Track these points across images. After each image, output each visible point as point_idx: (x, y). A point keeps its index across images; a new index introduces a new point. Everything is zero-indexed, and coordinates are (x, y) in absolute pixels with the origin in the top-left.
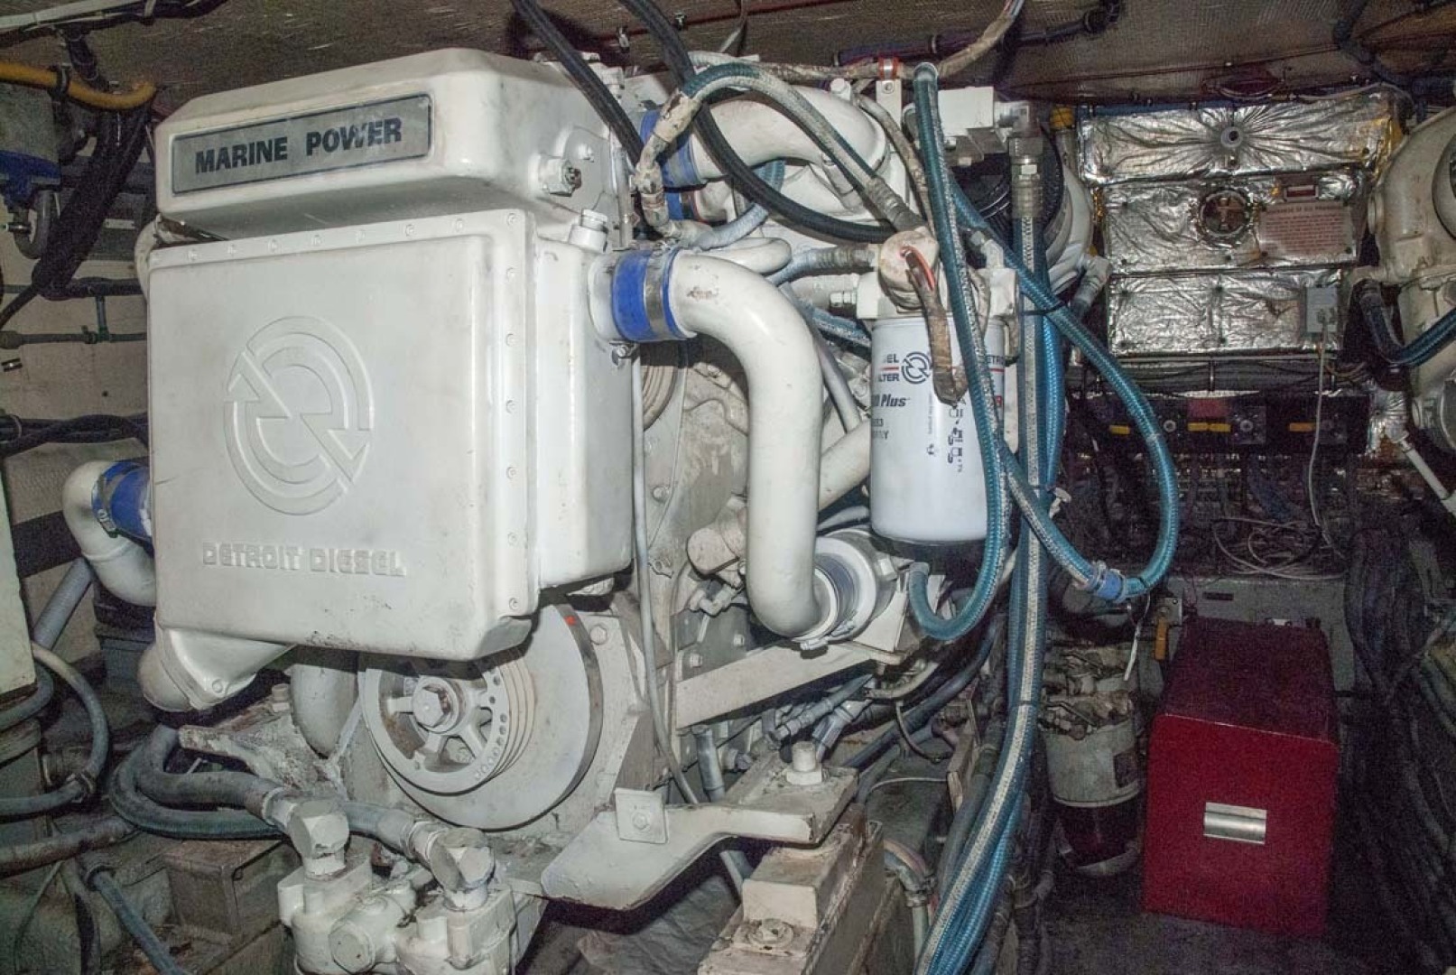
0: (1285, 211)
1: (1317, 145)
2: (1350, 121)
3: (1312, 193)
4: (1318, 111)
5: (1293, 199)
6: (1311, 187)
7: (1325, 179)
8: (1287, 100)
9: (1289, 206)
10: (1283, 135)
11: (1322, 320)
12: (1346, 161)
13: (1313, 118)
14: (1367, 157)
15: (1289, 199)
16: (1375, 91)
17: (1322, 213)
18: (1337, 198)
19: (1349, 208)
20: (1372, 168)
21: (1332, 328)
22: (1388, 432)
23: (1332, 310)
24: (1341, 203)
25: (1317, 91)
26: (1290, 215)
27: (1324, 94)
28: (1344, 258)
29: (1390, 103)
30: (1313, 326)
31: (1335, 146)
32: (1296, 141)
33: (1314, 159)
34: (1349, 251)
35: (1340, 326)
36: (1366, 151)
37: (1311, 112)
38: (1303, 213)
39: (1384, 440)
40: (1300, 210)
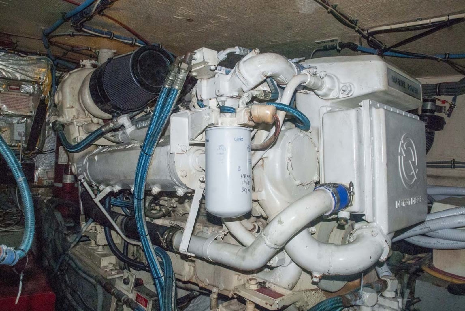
0: (9, 94)
1: (24, 72)
2: (35, 67)
3: (18, 89)
4: (25, 60)
5: (11, 90)
6: (18, 87)
7: (23, 86)
8: (14, 53)
9: (9, 93)
10: (11, 66)
11: (20, 134)
12: (34, 80)
13: (22, 63)
14: (40, 80)
15: (10, 90)
16: (43, 59)
17: (22, 97)
18: (27, 93)
19: (31, 97)
20: (42, 85)
21: (24, 139)
22: (41, 176)
23: (24, 132)
24: (28, 95)
25: (26, 53)
26: (10, 96)
27: (27, 55)
28: (29, 114)
29: (48, 64)
30: (17, 137)
31: (31, 75)
32: (17, 69)
33: (23, 77)
34: (31, 112)
35: (26, 138)
36: (40, 78)
37: (22, 60)
38: (15, 96)
39: (39, 178)
40: (13, 95)
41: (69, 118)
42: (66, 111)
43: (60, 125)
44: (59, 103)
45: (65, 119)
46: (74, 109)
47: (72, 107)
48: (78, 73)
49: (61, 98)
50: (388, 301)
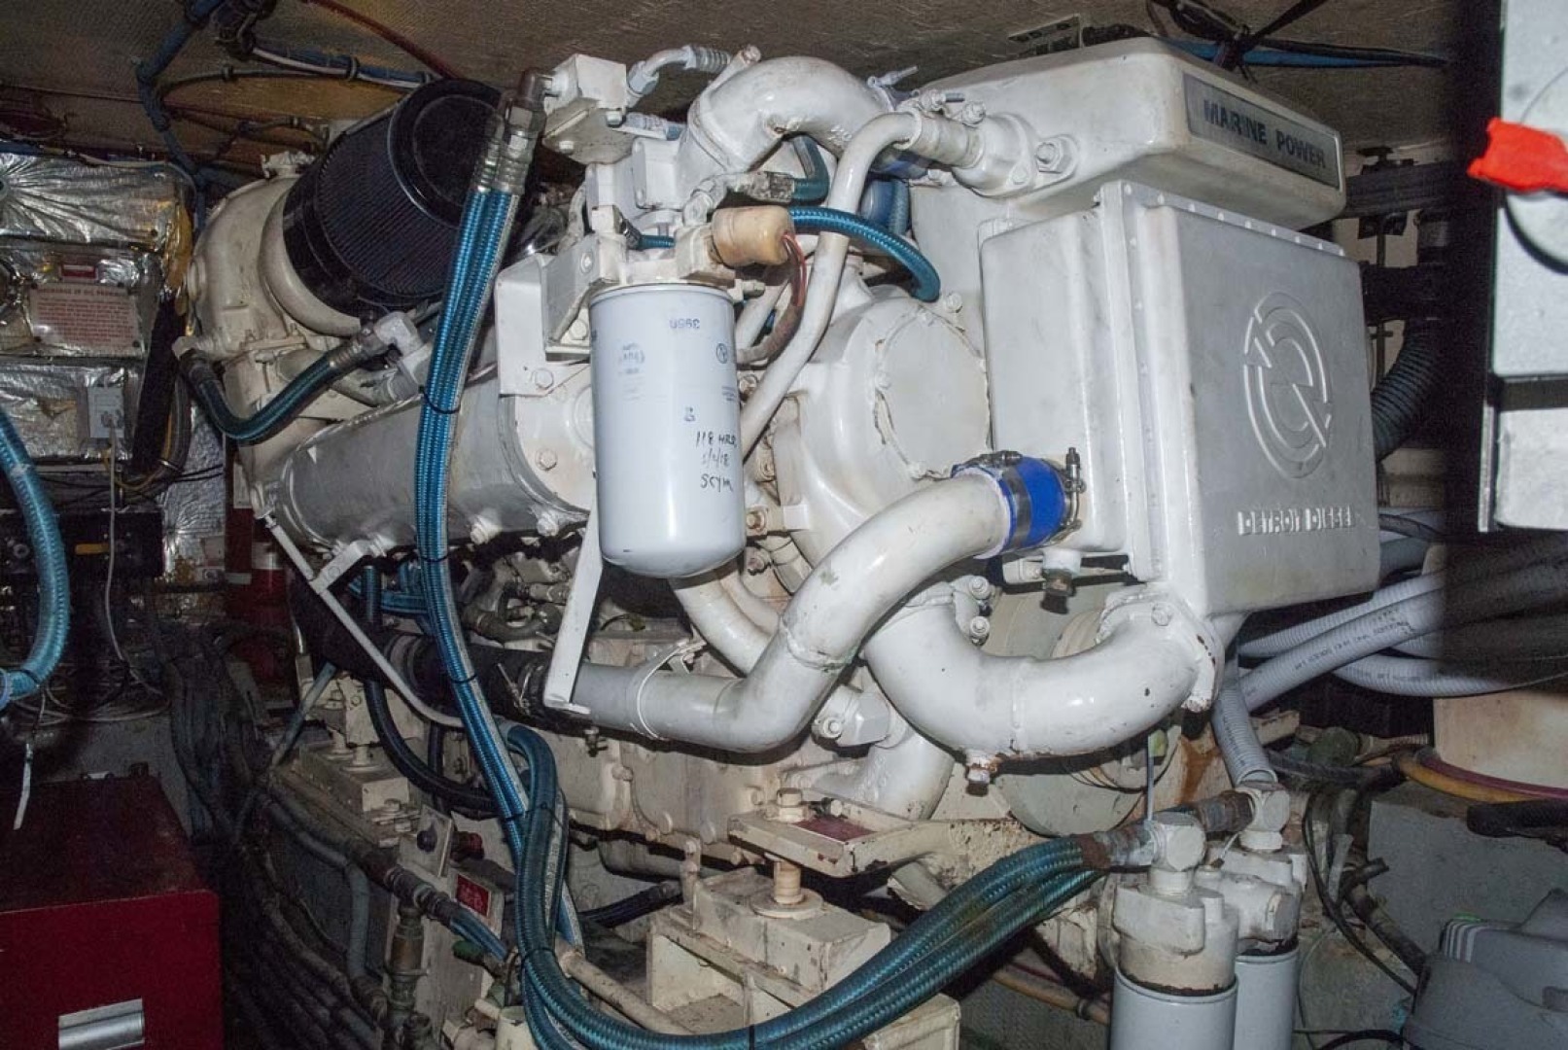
0: (61, 291)
1: (101, 217)
2: (137, 197)
3: (91, 275)
4: (100, 178)
5: (70, 278)
6: (90, 268)
7: (104, 262)
8: (65, 156)
9: (64, 287)
10: (58, 198)
11: (107, 422)
12: (134, 240)
13: (93, 185)
14: (156, 239)
15: (64, 278)
16: (161, 169)
17: (106, 299)
18: (120, 285)
19: (133, 298)
20: (161, 253)
21: (120, 433)
22: (183, 553)
23: (118, 412)
24: (123, 291)
25: (103, 153)
26: (65, 296)
27: (107, 159)
28: (131, 352)
29: (176, 189)
30: (98, 431)
31: (124, 222)
32: (77, 207)
33: (100, 232)
34: (136, 345)
35: (127, 432)
36: (154, 233)
37: (92, 177)
38: (81, 297)
39: (179, 561)
40: (75, 292)
41: (234, 339)
42: (223, 318)
43: (204, 361)
44: (199, 293)
45: (219, 343)
46: (246, 311)
47: (242, 306)
48: (253, 196)
49: (203, 278)
50: (1255, 860)
